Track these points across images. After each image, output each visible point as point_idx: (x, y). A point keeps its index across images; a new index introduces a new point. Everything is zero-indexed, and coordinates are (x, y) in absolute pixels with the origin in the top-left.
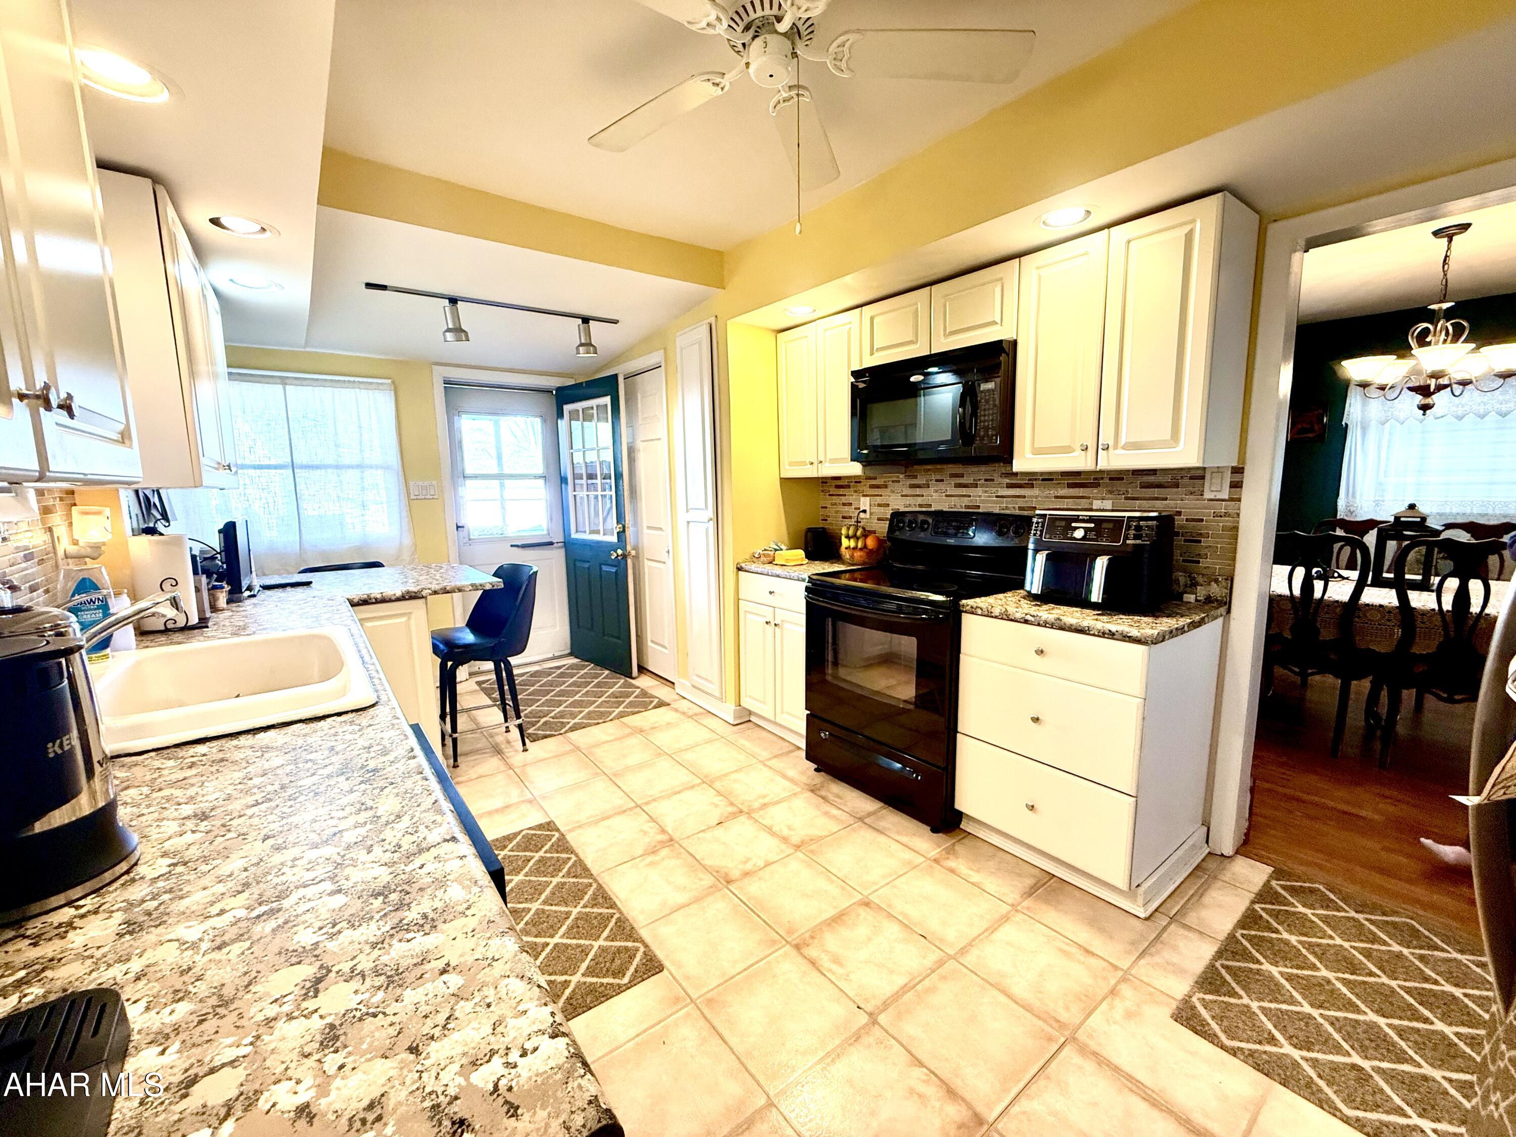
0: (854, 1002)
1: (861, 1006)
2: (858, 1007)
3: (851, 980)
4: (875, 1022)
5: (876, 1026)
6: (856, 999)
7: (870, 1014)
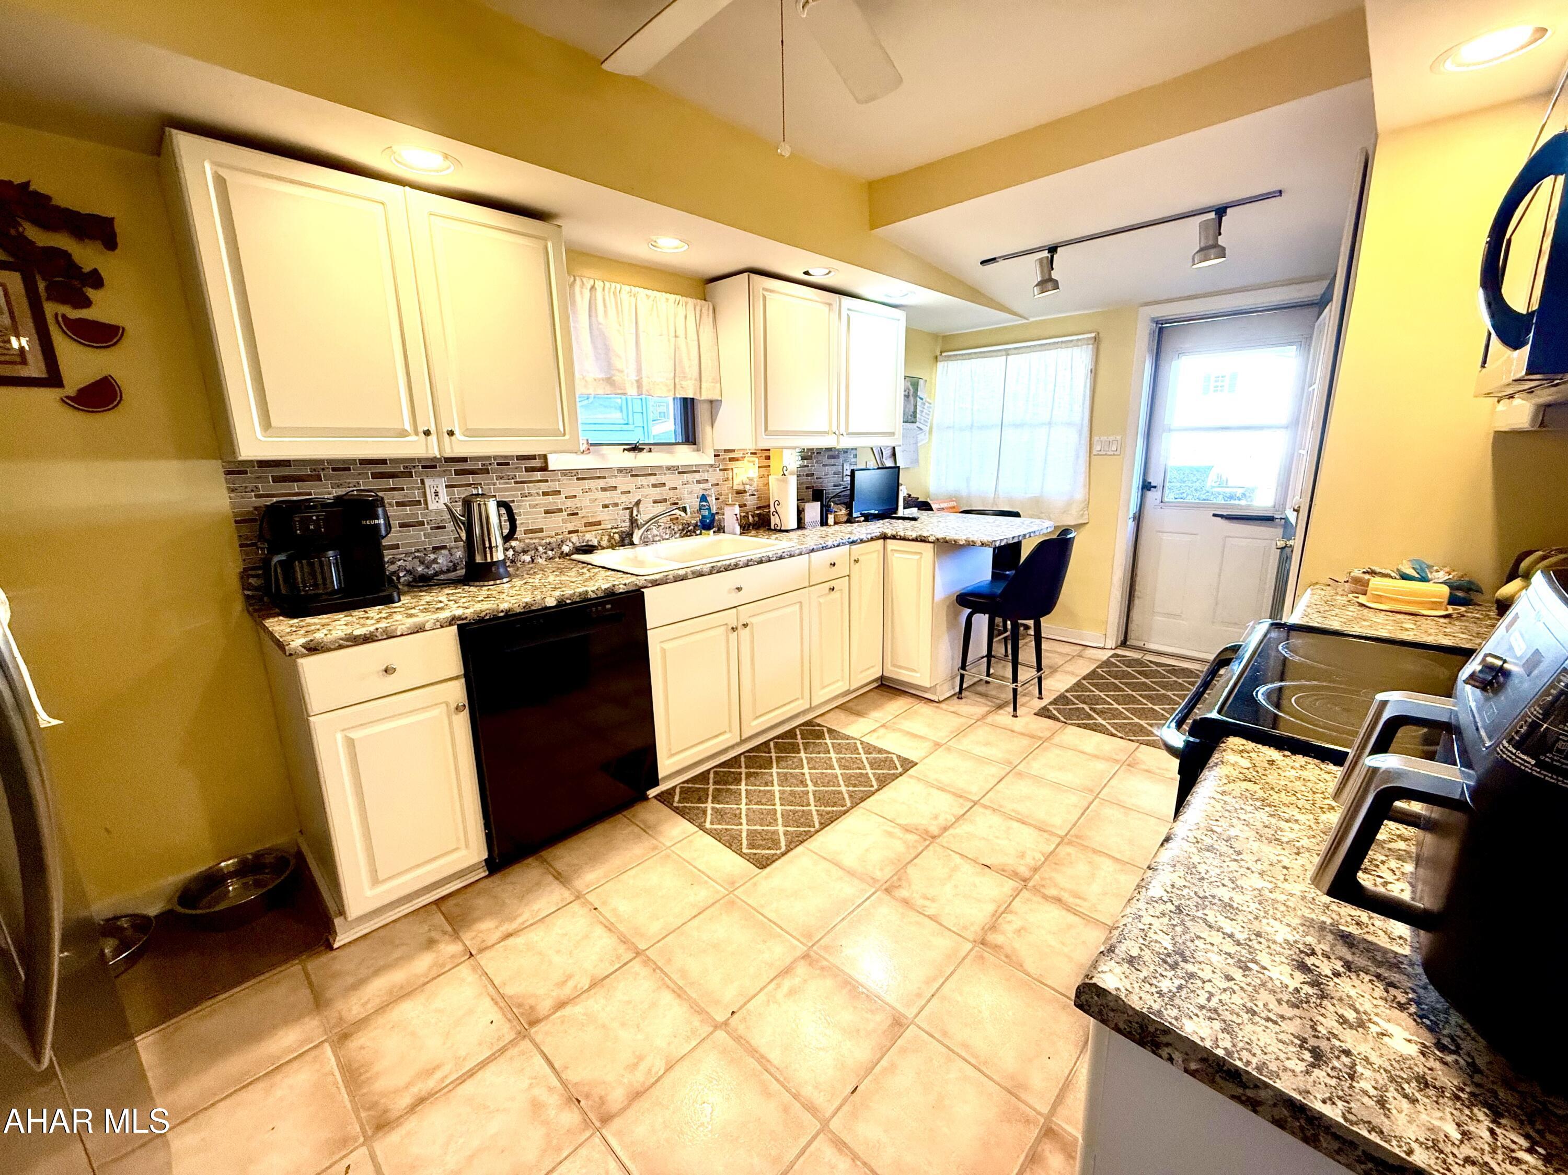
0: (740, 1008)
1: (735, 1016)
2: (733, 1012)
3: (768, 1005)
4: (716, 1027)
5: (711, 1029)
6: (744, 1011)
7: (726, 1023)
